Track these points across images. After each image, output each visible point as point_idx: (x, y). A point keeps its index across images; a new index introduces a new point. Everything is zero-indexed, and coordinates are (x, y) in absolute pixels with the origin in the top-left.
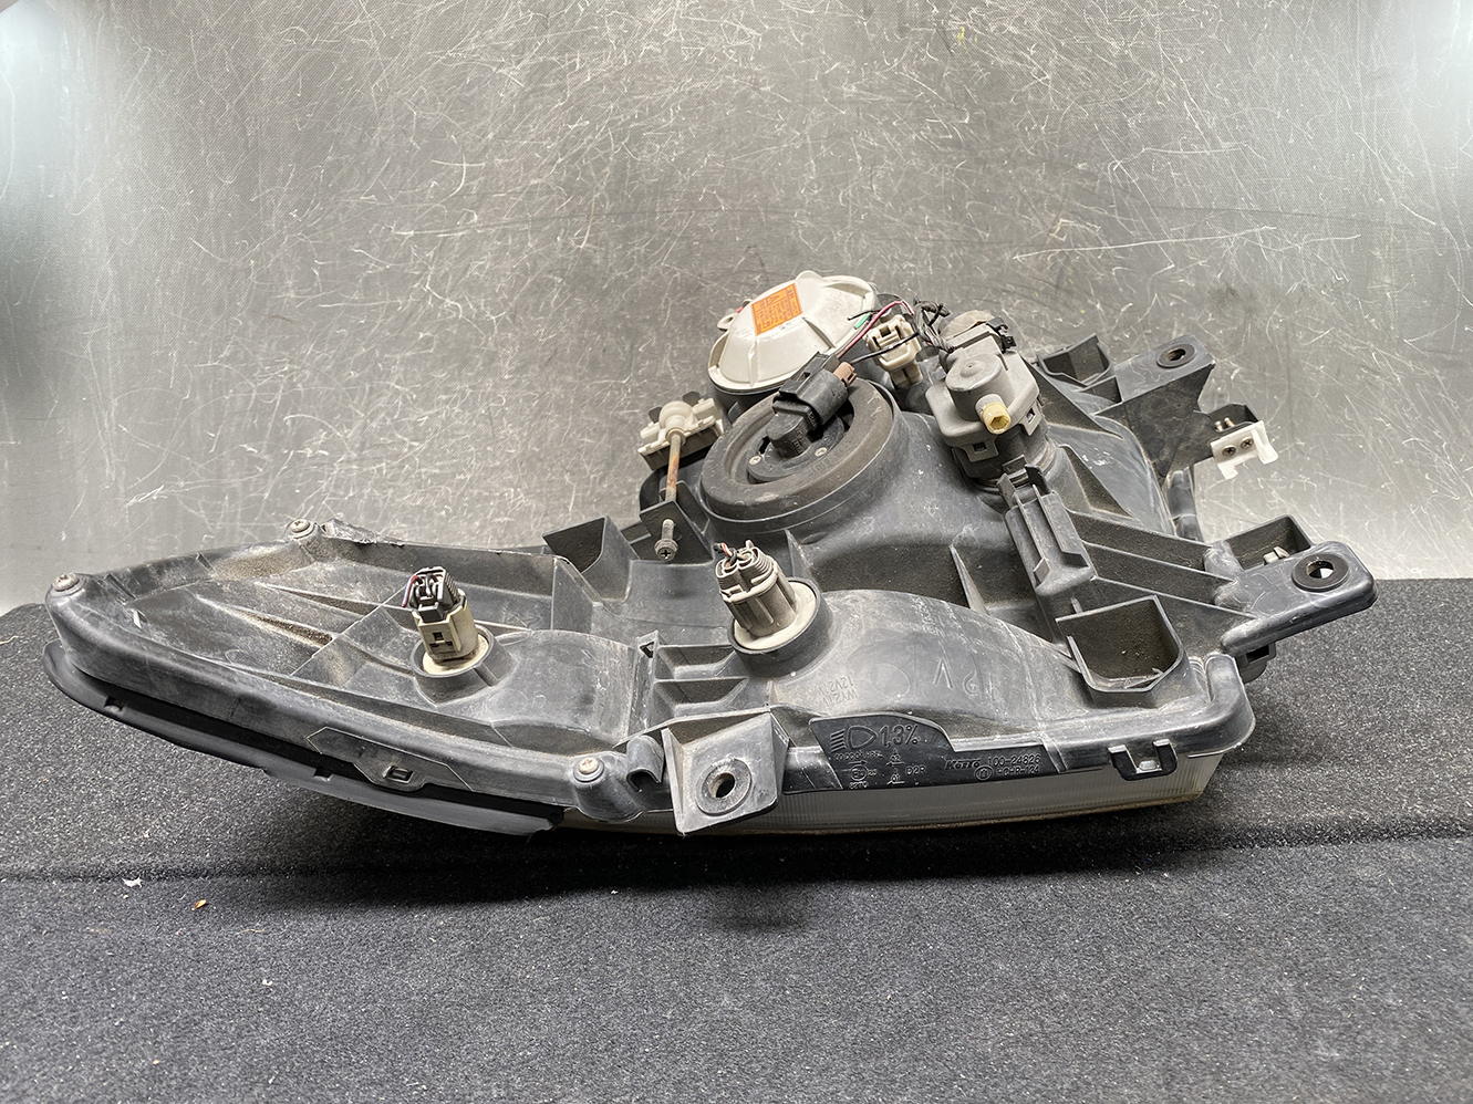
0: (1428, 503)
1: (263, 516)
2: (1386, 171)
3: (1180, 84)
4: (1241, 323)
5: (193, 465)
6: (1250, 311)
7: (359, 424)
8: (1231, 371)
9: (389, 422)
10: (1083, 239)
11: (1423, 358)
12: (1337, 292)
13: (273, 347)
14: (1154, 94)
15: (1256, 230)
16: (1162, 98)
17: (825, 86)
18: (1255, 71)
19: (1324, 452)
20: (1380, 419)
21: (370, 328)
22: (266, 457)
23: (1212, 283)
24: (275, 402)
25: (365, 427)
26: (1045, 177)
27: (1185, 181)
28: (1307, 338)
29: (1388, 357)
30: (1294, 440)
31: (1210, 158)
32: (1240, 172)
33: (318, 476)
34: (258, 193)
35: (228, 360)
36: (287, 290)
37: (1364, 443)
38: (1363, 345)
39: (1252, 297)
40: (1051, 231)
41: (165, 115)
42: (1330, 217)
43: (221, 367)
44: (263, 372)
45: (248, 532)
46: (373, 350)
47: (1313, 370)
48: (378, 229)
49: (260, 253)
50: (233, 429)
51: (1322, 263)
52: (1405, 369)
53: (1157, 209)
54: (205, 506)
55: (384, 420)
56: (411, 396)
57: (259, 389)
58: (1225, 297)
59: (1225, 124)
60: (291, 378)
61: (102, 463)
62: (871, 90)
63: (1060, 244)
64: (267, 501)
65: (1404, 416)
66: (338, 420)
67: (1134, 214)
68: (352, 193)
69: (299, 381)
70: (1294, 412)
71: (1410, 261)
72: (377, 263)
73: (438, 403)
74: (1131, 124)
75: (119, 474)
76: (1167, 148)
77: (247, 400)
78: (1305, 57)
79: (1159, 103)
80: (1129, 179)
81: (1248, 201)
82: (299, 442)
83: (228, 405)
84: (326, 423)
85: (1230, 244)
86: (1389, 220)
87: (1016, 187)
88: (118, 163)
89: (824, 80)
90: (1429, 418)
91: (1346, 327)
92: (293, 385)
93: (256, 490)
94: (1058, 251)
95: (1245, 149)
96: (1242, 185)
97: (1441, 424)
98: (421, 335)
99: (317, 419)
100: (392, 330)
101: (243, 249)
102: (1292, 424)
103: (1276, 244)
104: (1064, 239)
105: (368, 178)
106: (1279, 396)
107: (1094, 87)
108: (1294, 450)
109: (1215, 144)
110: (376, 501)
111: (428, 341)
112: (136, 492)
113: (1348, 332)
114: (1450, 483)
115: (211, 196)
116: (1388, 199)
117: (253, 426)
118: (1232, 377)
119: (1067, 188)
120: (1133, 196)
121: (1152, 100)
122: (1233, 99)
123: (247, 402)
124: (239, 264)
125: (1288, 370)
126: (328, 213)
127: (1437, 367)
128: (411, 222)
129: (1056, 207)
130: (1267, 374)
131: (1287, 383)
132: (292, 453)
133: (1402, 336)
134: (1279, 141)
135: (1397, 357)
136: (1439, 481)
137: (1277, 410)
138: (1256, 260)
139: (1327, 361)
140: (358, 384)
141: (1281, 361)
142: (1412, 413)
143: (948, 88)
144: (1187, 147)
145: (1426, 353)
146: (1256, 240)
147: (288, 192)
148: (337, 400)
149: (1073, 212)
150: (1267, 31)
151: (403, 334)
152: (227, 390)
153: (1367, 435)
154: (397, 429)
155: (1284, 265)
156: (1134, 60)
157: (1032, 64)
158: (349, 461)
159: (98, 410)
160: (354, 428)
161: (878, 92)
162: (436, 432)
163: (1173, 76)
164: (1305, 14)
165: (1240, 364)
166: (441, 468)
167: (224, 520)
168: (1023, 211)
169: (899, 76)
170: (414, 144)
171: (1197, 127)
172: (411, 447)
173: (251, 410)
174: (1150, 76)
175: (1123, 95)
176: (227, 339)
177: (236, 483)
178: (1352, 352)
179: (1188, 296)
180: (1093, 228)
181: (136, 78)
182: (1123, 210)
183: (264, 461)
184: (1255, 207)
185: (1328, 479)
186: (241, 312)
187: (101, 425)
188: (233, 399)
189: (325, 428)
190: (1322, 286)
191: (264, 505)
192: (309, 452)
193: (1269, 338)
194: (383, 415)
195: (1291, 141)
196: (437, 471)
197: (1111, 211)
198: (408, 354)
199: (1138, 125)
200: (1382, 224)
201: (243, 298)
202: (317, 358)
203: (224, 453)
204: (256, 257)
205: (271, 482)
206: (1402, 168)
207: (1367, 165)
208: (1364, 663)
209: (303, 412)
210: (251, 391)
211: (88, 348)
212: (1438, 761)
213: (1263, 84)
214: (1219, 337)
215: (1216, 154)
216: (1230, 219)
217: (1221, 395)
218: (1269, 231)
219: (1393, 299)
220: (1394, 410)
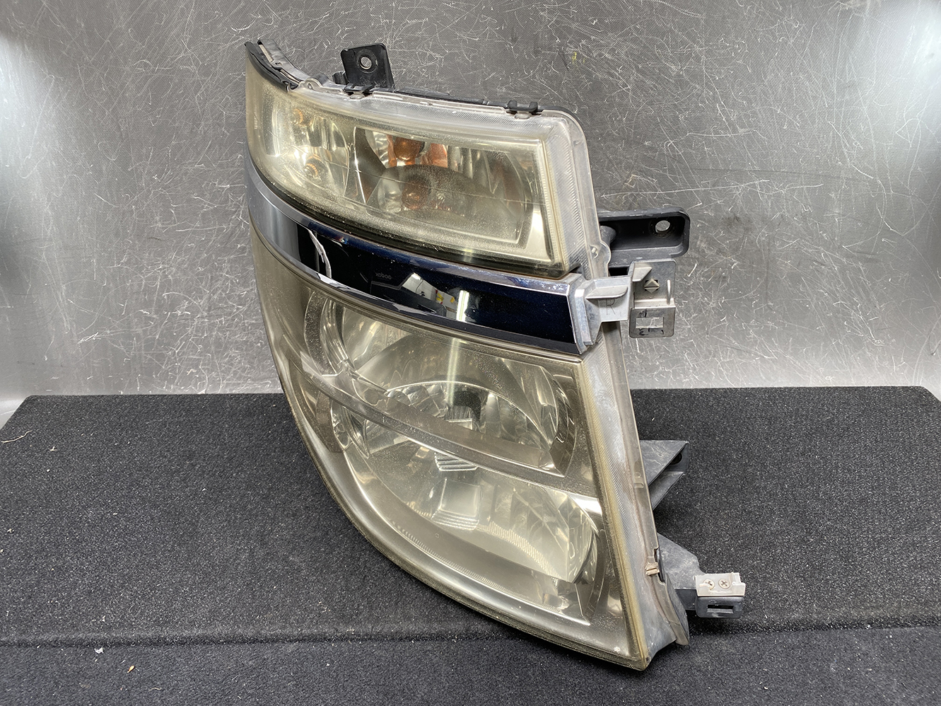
0: (844, 337)
1: (157, 348)
2: (846, 145)
3: (715, 93)
4: (741, 237)
5: (113, 322)
6: (747, 230)
7: (205, 297)
8: (732, 264)
9: (224, 295)
10: (645, 187)
11: (853, 256)
12: (804, 218)
13: (152, 255)
14: (698, 99)
15: (756, 182)
16: (703, 102)
17: (486, 89)
18: (766, 83)
19: (784, 309)
20: (822, 291)
21: (208, 242)
23: (725, 213)
24: (157, 285)
25: (210, 298)
26: (624, 149)
27: (713, 153)
28: (782, 245)
29: (832, 256)
30: (767, 302)
31: (731, 139)
32: (749, 147)
33: (185, 326)
34: (132, 166)
35: (126, 263)
36: (156, 222)
37: (809, 304)
38: (816, 249)
39: (749, 221)
40: (625, 182)
41: (69, 119)
42: (805, 173)
43: (122, 268)
44: (147, 269)
45: (149, 357)
46: (211, 256)
47: (784, 263)
48: (208, 184)
49: (137, 201)
50: (134, 302)
51: (797, 201)
52: (842, 263)
53: (694, 170)
54: (123, 343)
55: (221, 294)
56: (236, 280)
57: (146, 279)
58: (732, 222)
59: (743, 117)
60: (164, 272)
61: (61, 319)
62: (515, 90)
63: (631, 190)
64: (158, 339)
65: (837, 289)
66: (194, 295)
67: (679, 173)
68: (189, 163)
69: (169, 274)
70: (769, 287)
71: (853, 200)
72: (209, 204)
73: (252, 284)
74: (681, 118)
75: (72, 326)
76: (703, 133)
78: (800, 74)
79: (700, 105)
80: (677, 152)
81: (753, 164)
82: (172, 307)
83: (129, 289)
84: (187, 297)
85: (738, 191)
86: (843, 175)
87: (605, 154)
88: (45, 147)
89: (484, 83)
90: (852, 290)
91: (807, 238)
92: (166, 276)
93: (151, 334)
94: (629, 193)
95: (754, 133)
96: (750, 155)
97: (858, 293)
98: (239, 246)
99: (182, 294)
100: (222, 243)
101: (127, 199)
102: (767, 293)
103: (768, 190)
104: (633, 187)
105: (199, 154)
106: (760, 277)
107: (659, 94)
108: (766, 308)
109: (735, 130)
110: (220, 338)
111: (243, 249)
112: (83, 336)
113: (808, 241)
114: (859, 327)
115: (104, 168)
116: (844, 162)
117: (145, 299)
118: (732, 268)
119: (637, 156)
120: (678, 162)
121: (696, 103)
122: (750, 102)
123: (140, 286)
124: (126, 208)
125: (768, 263)
126: (176, 176)
127: (861, 262)
128: (228, 179)
129: (629, 167)
130: (754, 266)
131: (766, 270)
132: (169, 314)
133: (842, 243)
134: (777, 127)
135: (837, 256)
136: (852, 325)
137: (758, 286)
138: (754, 200)
139: (793, 258)
140: (204, 275)
141: (764, 258)
142: (842, 287)
143: (564, 91)
144: (716, 132)
145: (856, 254)
146: (756, 188)
147: (150, 164)
148: (193, 283)
149: (640, 171)
150: (777, 57)
151: (228, 246)
152: (128, 280)
153: (812, 299)
154: (229, 299)
155: (772, 202)
156: (686, 78)
157: (619, 79)
158: (202, 317)
159: (54, 291)
160: (204, 299)
161: (520, 92)
162: (252, 300)
163: (711, 88)
164: (804, 46)
165: (738, 260)
166: (256, 320)
167: (135, 351)
168: (608, 169)
169: (533, 82)
170: (226, 132)
171: (724, 119)
172: (238, 309)
173: (143, 291)
174: (696, 88)
175: (677, 100)
176: (124, 252)
177: (139, 331)
178: (809, 253)
179: (709, 221)
180: (652, 181)
181: (48, 94)
182: (672, 170)
183: (154, 318)
184: (757, 168)
185: (784, 324)
186: (131, 235)
187: (58, 299)
188: (132, 285)
189: (187, 300)
190: (794, 215)
191: (156, 342)
192: (179, 313)
193: (758, 245)
194: (220, 291)
195: (785, 127)
196: (254, 322)
197: (665, 171)
198: (232, 257)
199: (686, 119)
200: (838, 177)
201: (131, 228)
202: (178, 261)
203: (130, 315)
204: (136, 204)
205: (159, 330)
206: (856, 144)
207: (833, 142)
208: (762, 478)
209: (174, 291)
210: (142, 280)
211: (44, 256)
212: (765, 577)
213: (770, 92)
214: (726, 244)
215: (734, 136)
216: (740, 175)
217: (724, 277)
218: (764, 182)
219: (839, 222)
220: (831, 285)
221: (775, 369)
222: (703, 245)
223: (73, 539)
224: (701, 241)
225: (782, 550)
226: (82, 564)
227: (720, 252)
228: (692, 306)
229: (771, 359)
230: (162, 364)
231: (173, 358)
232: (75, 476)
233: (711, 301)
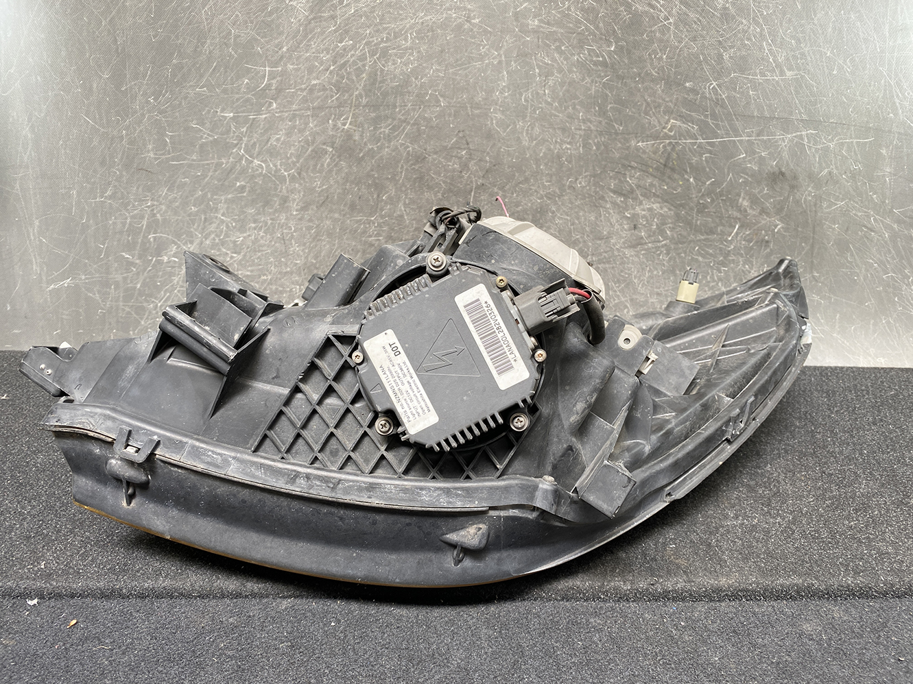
0: (895, 316)
1: (137, 299)
2: (898, 96)
3: (762, 30)
4: (786, 195)
5: (90, 265)
6: (793, 187)
7: (198, 241)
8: (776, 226)
9: (217, 241)
10: (685, 134)
11: (904, 222)
12: (853, 176)
13: (140, 189)
14: (744, 36)
15: (803, 133)
16: (749, 39)
17: (517, 20)
18: (816, 22)
19: (831, 281)
20: (871, 261)
21: (204, 179)
22: (138, 261)
23: (769, 168)
24: (143, 226)
25: (201, 243)
26: (663, 91)
27: (759, 98)
28: (829, 207)
29: (882, 221)
30: (812, 272)
31: (777, 82)
32: (797, 92)
33: (171, 274)
34: (126, 85)
35: (110, 197)
36: (148, 152)
37: (858, 276)
38: (866, 212)
39: (795, 178)
40: (664, 128)
41: (61, 28)
42: (855, 125)
43: (106, 202)
44: (134, 206)
45: (127, 309)
46: (205, 195)
47: (831, 227)
48: (209, 111)
49: (129, 126)
50: (115, 243)
51: (846, 157)
52: (893, 229)
53: (738, 116)
54: (99, 292)
55: (214, 239)
56: (232, 224)
57: (132, 217)
58: (777, 177)
59: (791, 58)
60: (153, 210)
61: (31, 261)
62: (548, 23)
63: (669, 137)
64: (139, 289)
65: (887, 260)
66: (184, 239)
67: (722, 119)
68: (191, 86)
69: (158, 212)
70: (814, 255)
71: (906, 158)
72: (208, 135)
73: (249, 229)
74: (726, 56)
75: (42, 269)
76: (749, 74)
77: (124, 224)
78: (852, 13)
79: (746, 42)
80: (721, 95)
81: (800, 113)
82: (158, 252)
83: (112, 227)
84: (176, 240)
85: (784, 142)
86: (895, 129)
87: (643, 97)
88: (31, 59)
89: (516, 15)
90: (904, 261)
91: (856, 200)
92: (154, 215)
93: (131, 282)
94: (668, 141)
95: (802, 77)
96: (797, 102)
97: (910, 265)
98: (238, 184)
99: (170, 237)
100: (219, 180)
101: (117, 123)
102: (812, 262)
103: (816, 143)
104: (672, 134)
105: (202, 76)
106: (806, 244)
107: (703, 29)
108: (811, 279)
109: (782, 73)
111: (243, 188)
112: (53, 281)
113: (857, 203)
114: (910, 303)
115: (95, 86)
116: (896, 114)
117: (128, 241)
118: (776, 230)
119: (677, 99)
120: (722, 106)
121: (742, 40)
122: (798, 41)
123: (124, 226)
124: (115, 133)
125: (814, 227)
126: (175, 100)
128: (231, 107)
129: (669, 112)
130: (799, 229)
131: (812, 235)
132: (154, 259)
133: (892, 207)
134: (827, 71)
135: (888, 221)
136: (904, 302)
137: (803, 253)
138: (801, 153)
139: (840, 222)
140: (197, 215)
141: (810, 221)
142: (893, 258)
143: (601, 25)
144: (763, 74)
145: (907, 219)
146: (802, 139)
147: (147, 84)
148: (183, 225)
149: (680, 116)
151: (226, 183)
152: (111, 217)
153: (861, 270)
154: (222, 245)
155: (820, 157)
156: (733, 11)
157: (661, 11)
159: (26, 227)
160: (195, 244)
161: (553, 26)
162: (248, 248)
163: (757, 24)
165: (783, 222)
166: (252, 271)
167: (111, 301)
168: (646, 113)
169: (568, 15)
170: (233, 53)
171: (771, 60)
172: (232, 257)
173: (127, 231)
174: (742, 23)
175: (722, 36)
176: (109, 183)
177: (119, 277)
178: (858, 217)
179: (752, 176)
180: (693, 128)
182: (714, 116)
183: (137, 264)
184: (804, 117)
185: (831, 298)
186: (118, 165)
187: (29, 237)
188: (114, 223)
189: (176, 244)
190: (843, 172)
191: (137, 292)
192: (166, 259)
193: (804, 206)
194: (213, 236)
195: (835, 72)
196: (249, 273)
197: (706, 116)
198: (230, 196)
199: (730, 57)
200: (890, 131)
201: (119, 156)
202: (170, 198)
203: (110, 258)
204: (127, 128)
205: (141, 278)
206: (908, 94)
207: (885, 90)
208: (834, 444)
209: (161, 232)
210: (126, 218)
211: (17, 186)
212: (868, 538)
213: (820, 32)
214: (771, 203)
215: (782, 80)
216: (787, 125)
217: (767, 242)
218: (812, 134)
219: (890, 183)
220: (881, 255)
221: (822, 348)
222: (746, 203)
223: (15, 483)
224: (744, 199)
225: (880, 512)
226: (23, 508)
227: (764, 212)
228: (732, 275)
229: (817, 338)
230: (142, 319)
231: (154, 312)
232: (27, 423)
233: (752, 269)
